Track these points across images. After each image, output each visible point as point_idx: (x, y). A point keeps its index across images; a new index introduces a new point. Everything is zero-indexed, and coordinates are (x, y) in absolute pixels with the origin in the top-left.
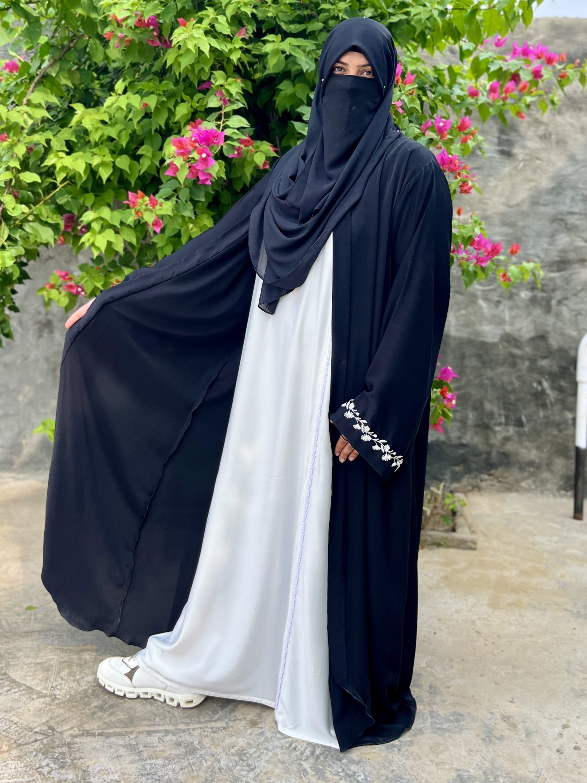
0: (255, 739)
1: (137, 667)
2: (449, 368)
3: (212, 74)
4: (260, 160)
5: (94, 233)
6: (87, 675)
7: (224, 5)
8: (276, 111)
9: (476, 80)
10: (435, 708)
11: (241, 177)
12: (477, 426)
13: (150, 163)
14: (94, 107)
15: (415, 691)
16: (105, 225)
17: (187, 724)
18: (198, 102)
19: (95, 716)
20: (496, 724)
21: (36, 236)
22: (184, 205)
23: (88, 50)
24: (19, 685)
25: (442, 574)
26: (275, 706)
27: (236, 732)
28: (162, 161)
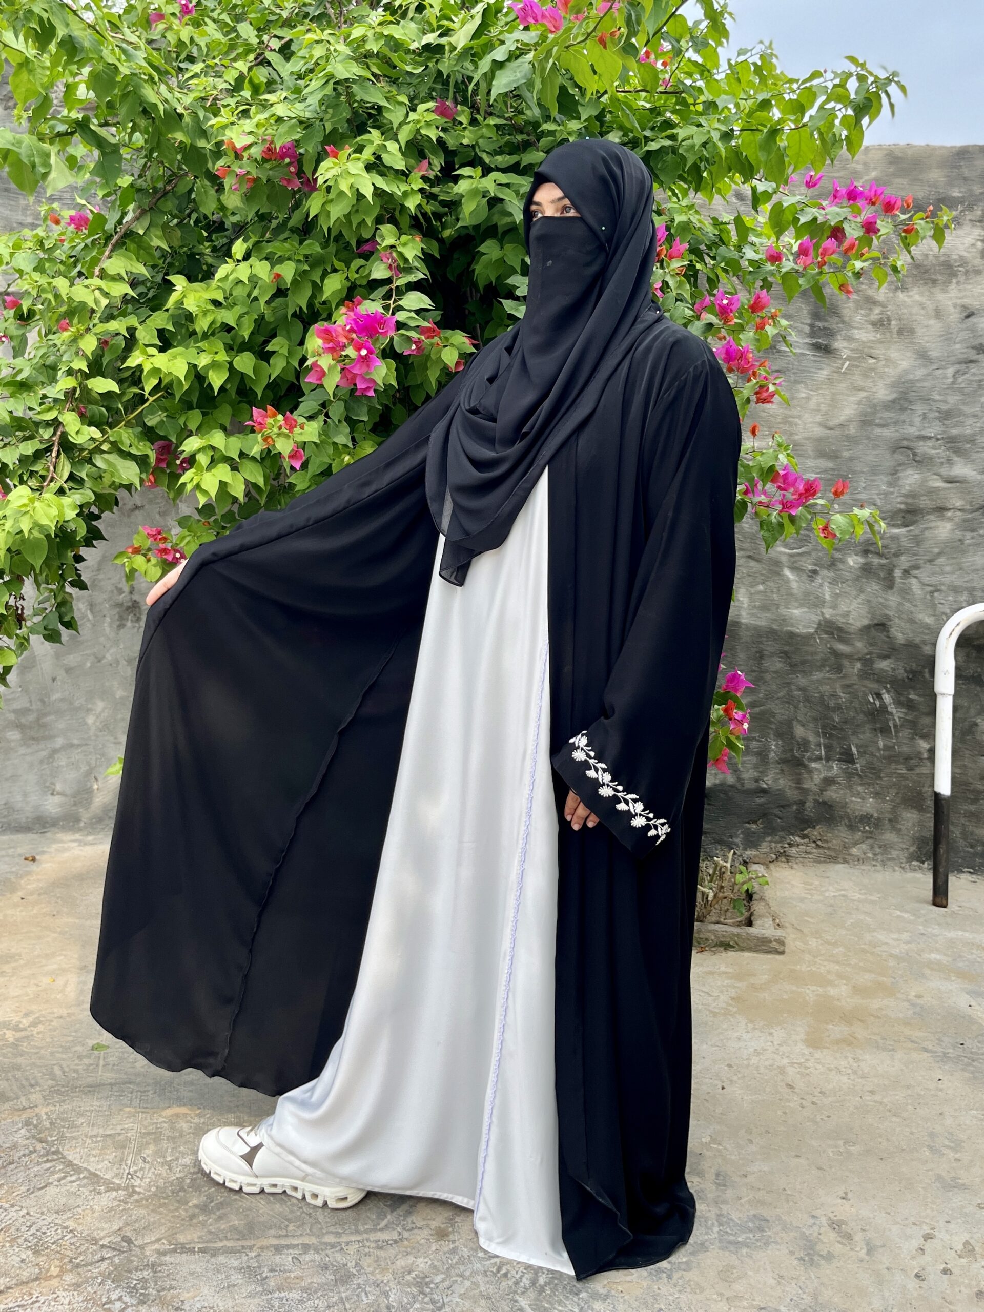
0: (444, 1259)
1: (260, 1146)
2: (739, 673)
3: (377, 229)
4: (450, 357)
5: (200, 470)
6: (183, 1154)
7: (395, 126)
8: (474, 285)
9: (778, 239)
10: (725, 1208)
11: (422, 384)
12: (782, 761)
13: (285, 364)
14: (201, 281)
15: (693, 1182)
16: (216, 457)
17: (338, 1234)
18: (357, 272)
19: (195, 1221)
20: (820, 1234)
21: (112, 475)
22: (337, 426)
23: (193, 196)
24: (78, 1170)
25: (733, 993)
26: (474, 1206)
27: (413, 1248)
28: (304, 360)
